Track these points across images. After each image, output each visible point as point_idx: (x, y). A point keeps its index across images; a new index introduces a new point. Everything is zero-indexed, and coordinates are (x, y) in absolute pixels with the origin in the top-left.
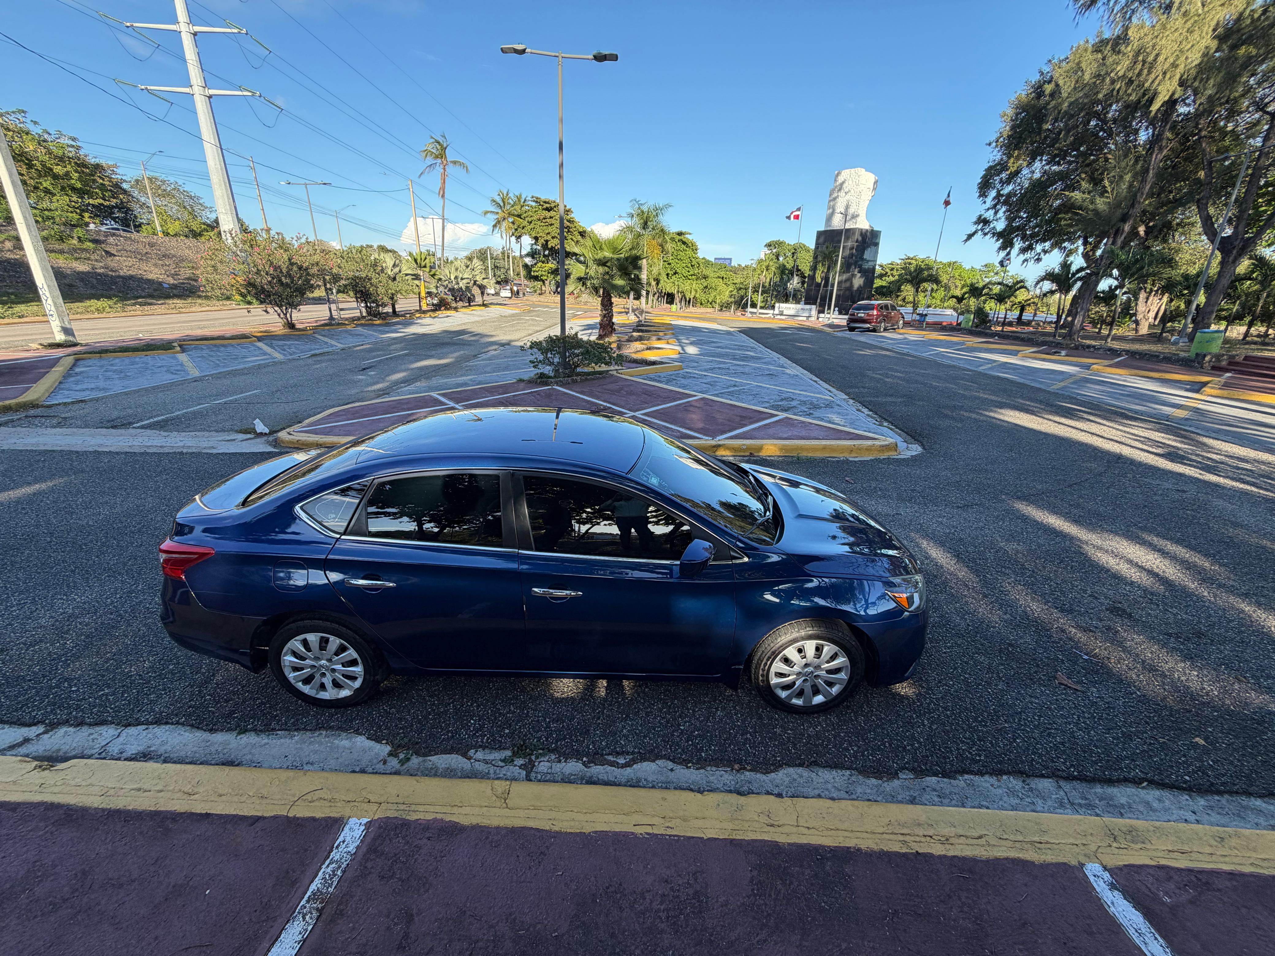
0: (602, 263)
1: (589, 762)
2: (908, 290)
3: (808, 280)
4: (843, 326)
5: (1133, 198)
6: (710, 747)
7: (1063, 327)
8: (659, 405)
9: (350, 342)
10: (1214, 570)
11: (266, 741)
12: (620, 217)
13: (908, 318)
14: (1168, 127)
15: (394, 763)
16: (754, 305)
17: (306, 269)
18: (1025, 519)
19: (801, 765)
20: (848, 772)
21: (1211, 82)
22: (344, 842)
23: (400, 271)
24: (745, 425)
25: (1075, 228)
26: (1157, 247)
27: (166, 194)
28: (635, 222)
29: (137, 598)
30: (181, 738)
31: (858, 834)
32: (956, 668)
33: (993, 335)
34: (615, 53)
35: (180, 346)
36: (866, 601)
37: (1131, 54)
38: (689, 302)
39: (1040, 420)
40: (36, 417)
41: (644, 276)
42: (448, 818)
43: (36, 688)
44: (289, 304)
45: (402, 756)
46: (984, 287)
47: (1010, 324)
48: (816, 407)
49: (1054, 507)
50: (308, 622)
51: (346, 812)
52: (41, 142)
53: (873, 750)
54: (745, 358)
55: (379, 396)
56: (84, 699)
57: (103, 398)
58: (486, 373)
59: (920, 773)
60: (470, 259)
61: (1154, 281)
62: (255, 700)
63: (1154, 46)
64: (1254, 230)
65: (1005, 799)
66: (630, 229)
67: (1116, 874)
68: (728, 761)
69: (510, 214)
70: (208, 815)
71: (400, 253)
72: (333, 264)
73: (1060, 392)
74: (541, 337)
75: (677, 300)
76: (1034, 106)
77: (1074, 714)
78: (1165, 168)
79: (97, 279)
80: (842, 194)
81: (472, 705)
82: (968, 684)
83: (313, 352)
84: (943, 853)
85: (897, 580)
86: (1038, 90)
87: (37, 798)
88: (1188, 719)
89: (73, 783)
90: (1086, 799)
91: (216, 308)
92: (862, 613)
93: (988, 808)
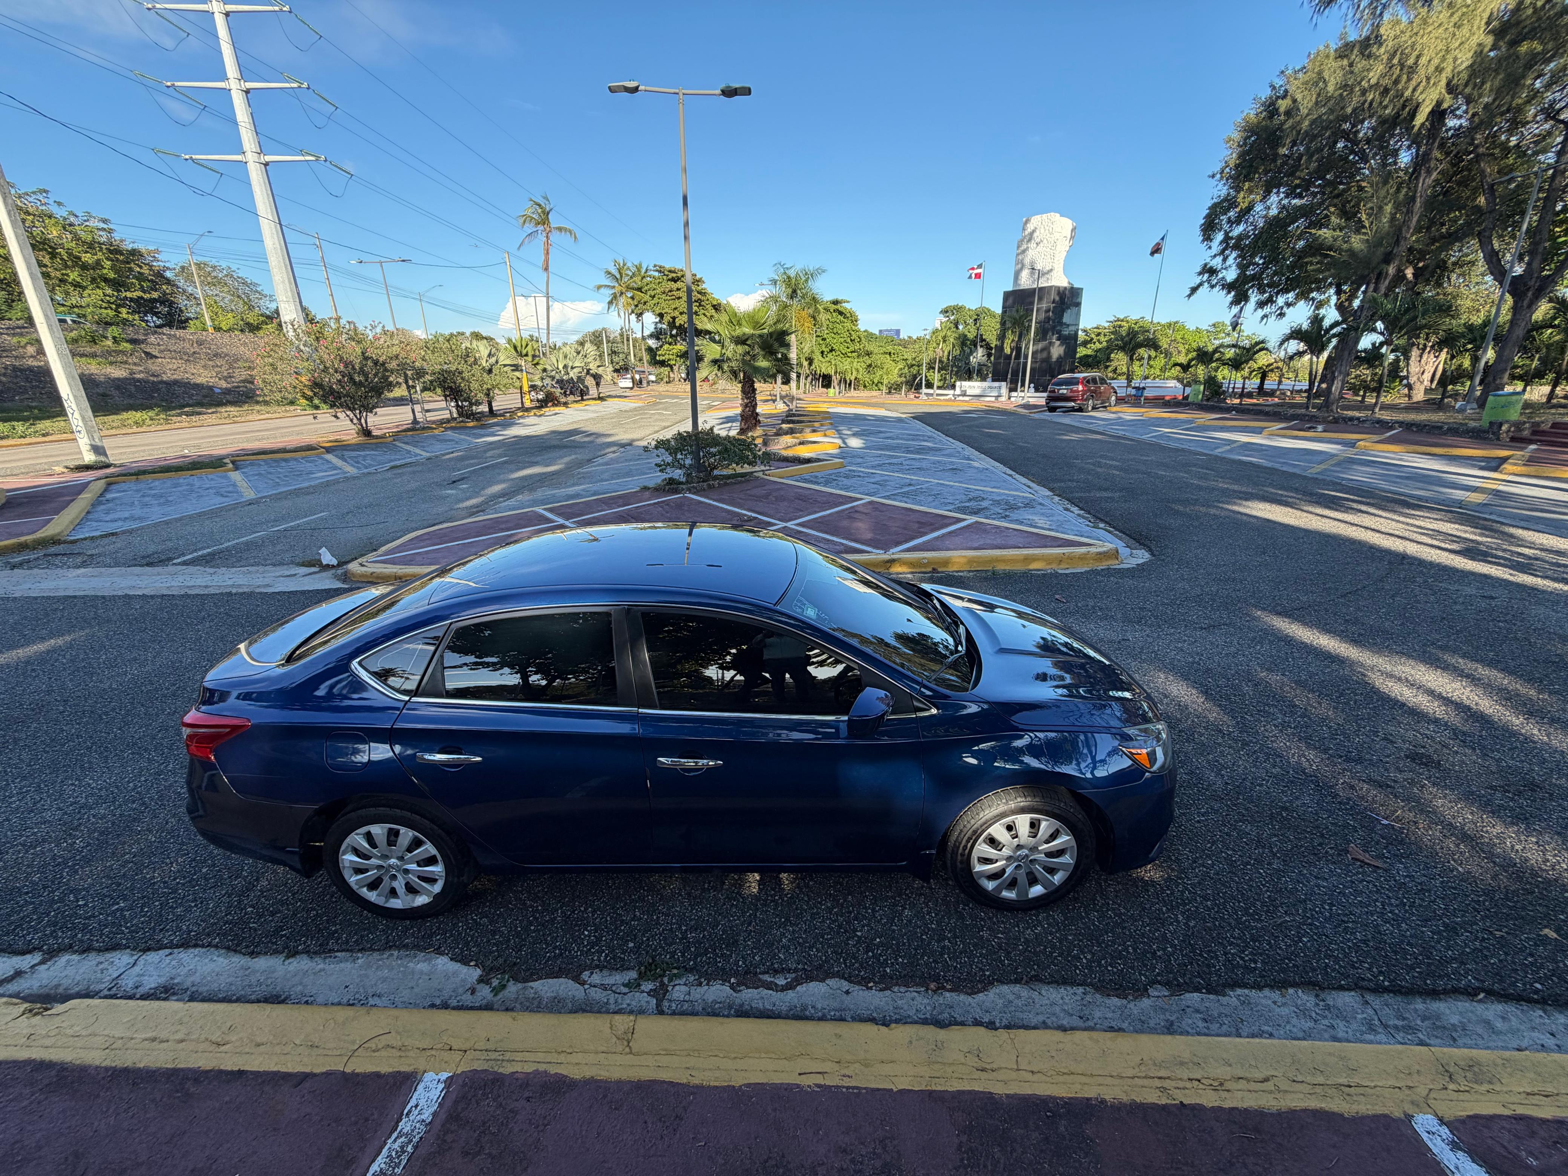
0: (741, 341)
1: (739, 984)
2: (1120, 360)
3: (995, 352)
4: (1042, 406)
5: (1397, 235)
6: (897, 960)
7: (1318, 395)
8: (816, 512)
9: (438, 449)
10: (1543, 700)
11: (321, 966)
12: (762, 284)
13: (1121, 393)
14: (1436, 144)
15: (485, 992)
16: (929, 385)
17: (383, 364)
18: (1289, 641)
19: (1017, 981)
20: (1081, 990)
21: (1488, 86)
22: (416, 1106)
23: (497, 362)
24: (924, 534)
25: (1327, 273)
26: (1429, 292)
27: (217, 282)
28: (782, 292)
29: (166, 780)
30: (212, 965)
31: (1100, 1080)
32: (1213, 843)
33: (1229, 409)
34: (747, 85)
35: (233, 462)
36: (1093, 758)
37: (1385, 57)
38: (850, 384)
39: (1299, 513)
40: (56, 555)
41: (793, 355)
42: (553, 1070)
43: (33, 903)
44: (363, 406)
45: (495, 982)
46: (1216, 351)
47: (1250, 395)
48: (1013, 507)
49: (1326, 624)
50: (372, 811)
51: (421, 1065)
52: (67, 226)
53: (1112, 957)
54: (921, 450)
55: (471, 515)
56: (93, 916)
57: (138, 529)
58: (602, 480)
59: (1177, 987)
60: (582, 344)
61: (1427, 334)
62: (308, 911)
63: (1414, 44)
64: (1553, 266)
65: (1294, 1021)
66: (775, 299)
67: (1457, 1129)
68: (921, 978)
69: (629, 288)
70: (241, 1073)
71: (498, 341)
72: (416, 358)
73: (1320, 477)
74: (668, 434)
75: (835, 382)
76: (1266, 128)
77: (1377, 900)
78: (1434, 196)
79: (135, 386)
80: (1032, 245)
81: (586, 909)
82: (1231, 863)
83: (392, 464)
84: (1216, 1104)
85: (1131, 731)
86: (1271, 109)
87: (23, 1055)
88: (1530, 903)
89: (69, 1032)
90: (1404, 1019)
91: (277, 415)
92: (1089, 775)
93: (1271, 1035)
